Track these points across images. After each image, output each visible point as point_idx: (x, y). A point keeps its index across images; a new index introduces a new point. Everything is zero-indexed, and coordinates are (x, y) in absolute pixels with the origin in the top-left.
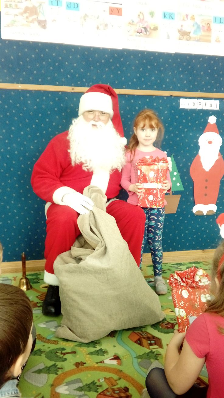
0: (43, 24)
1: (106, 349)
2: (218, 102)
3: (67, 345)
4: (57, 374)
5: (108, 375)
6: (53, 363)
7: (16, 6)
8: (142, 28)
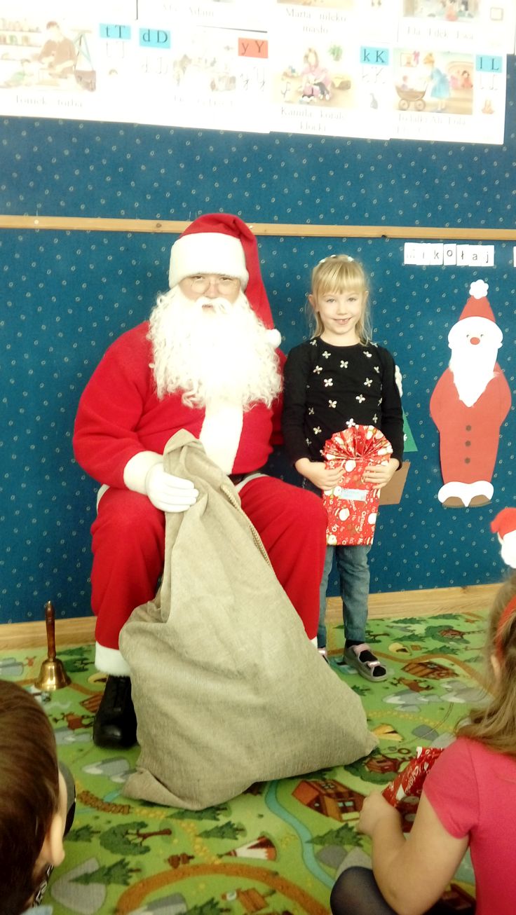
0: (87, 80)
1: (239, 824)
2: (490, 250)
3: (152, 815)
4: (126, 883)
5: (246, 884)
6: (117, 858)
7: (26, 39)
8: (315, 84)
